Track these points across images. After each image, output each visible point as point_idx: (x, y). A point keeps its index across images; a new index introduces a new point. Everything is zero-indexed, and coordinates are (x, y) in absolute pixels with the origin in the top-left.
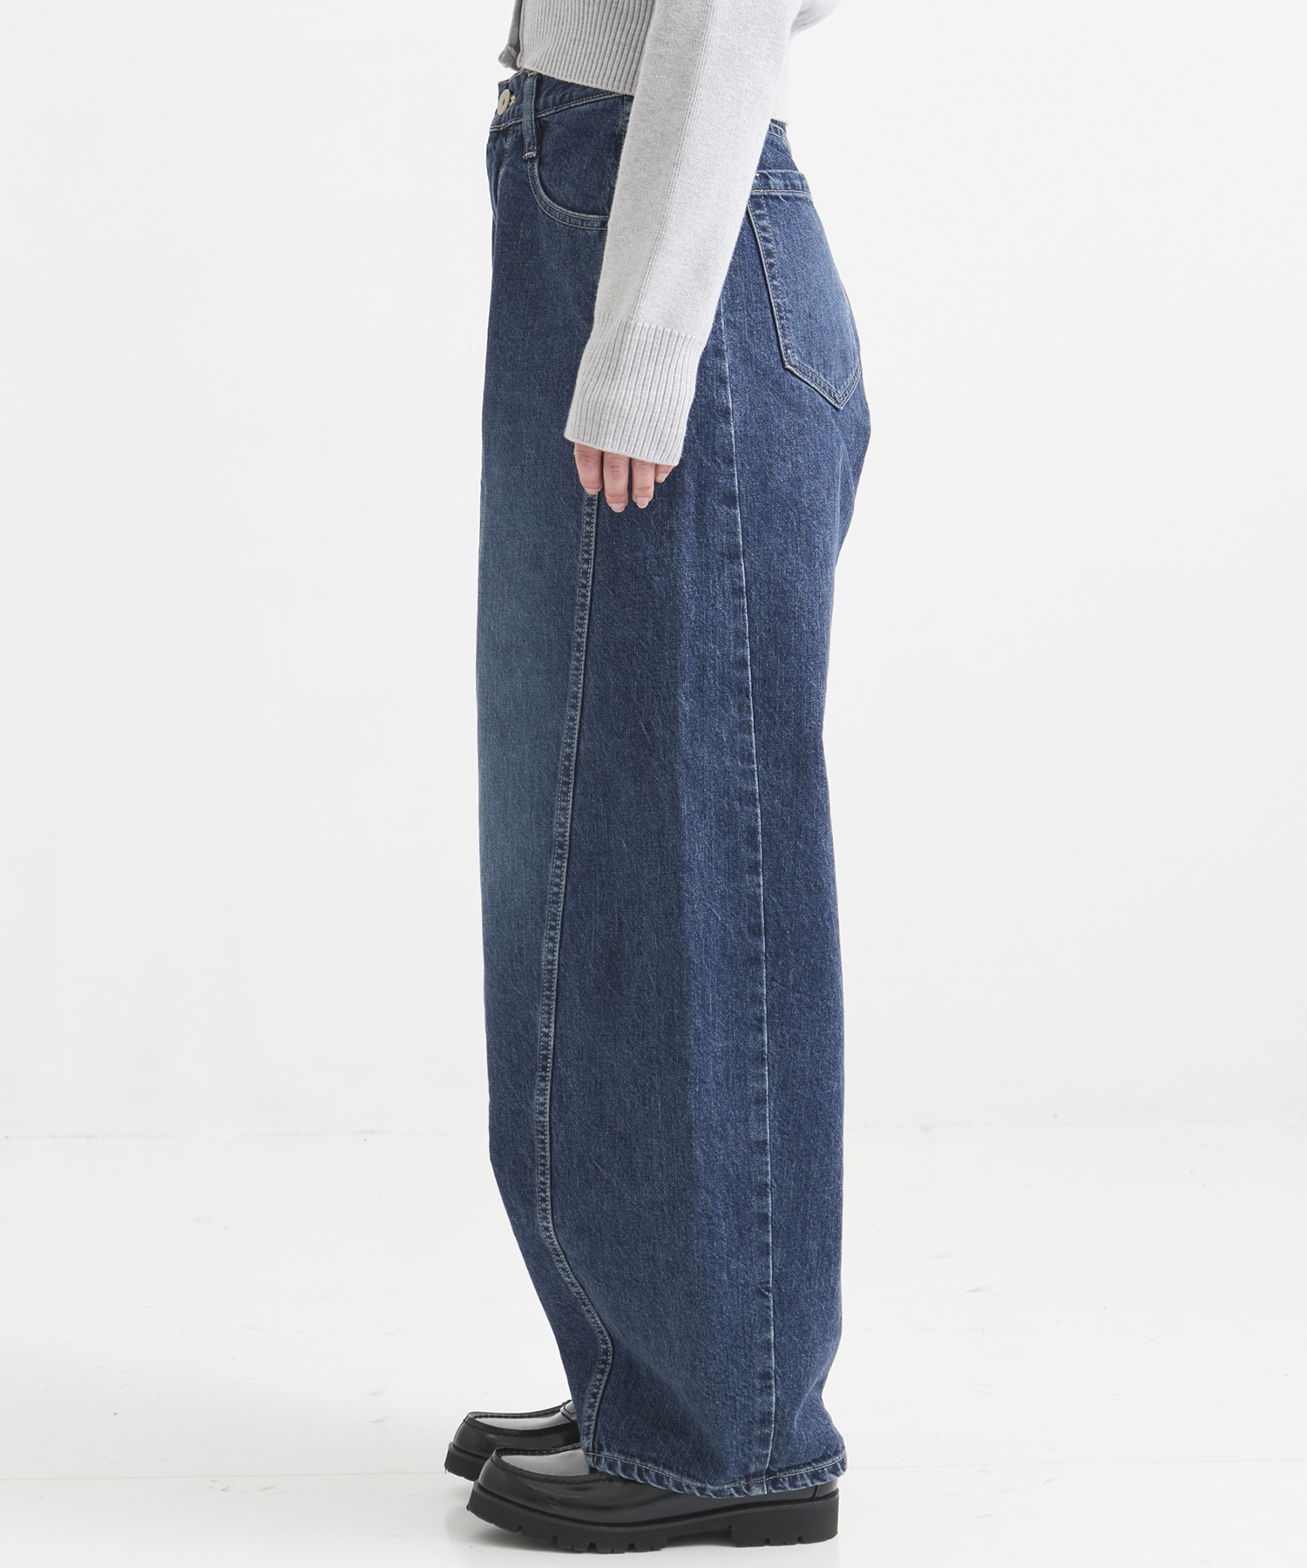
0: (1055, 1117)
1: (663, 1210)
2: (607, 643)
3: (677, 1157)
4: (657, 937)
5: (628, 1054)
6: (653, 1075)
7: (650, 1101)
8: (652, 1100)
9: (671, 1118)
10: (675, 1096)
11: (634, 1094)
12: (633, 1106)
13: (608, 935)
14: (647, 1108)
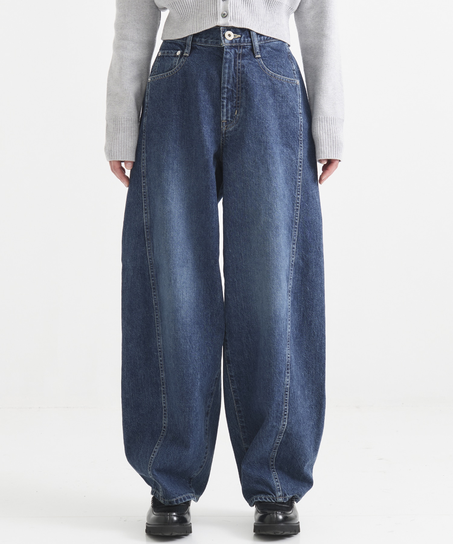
0: (403, 404)
1: (312, 408)
2: (306, 222)
3: (319, 390)
4: (318, 318)
5: (304, 357)
6: (313, 363)
7: (311, 372)
8: (312, 372)
9: (318, 377)
10: (320, 370)
11: (305, 371)
12: (305, 375)
13: (299, 319)
14: (309, 375)
